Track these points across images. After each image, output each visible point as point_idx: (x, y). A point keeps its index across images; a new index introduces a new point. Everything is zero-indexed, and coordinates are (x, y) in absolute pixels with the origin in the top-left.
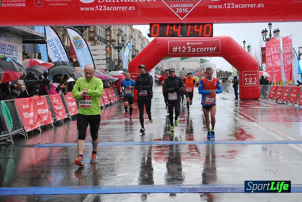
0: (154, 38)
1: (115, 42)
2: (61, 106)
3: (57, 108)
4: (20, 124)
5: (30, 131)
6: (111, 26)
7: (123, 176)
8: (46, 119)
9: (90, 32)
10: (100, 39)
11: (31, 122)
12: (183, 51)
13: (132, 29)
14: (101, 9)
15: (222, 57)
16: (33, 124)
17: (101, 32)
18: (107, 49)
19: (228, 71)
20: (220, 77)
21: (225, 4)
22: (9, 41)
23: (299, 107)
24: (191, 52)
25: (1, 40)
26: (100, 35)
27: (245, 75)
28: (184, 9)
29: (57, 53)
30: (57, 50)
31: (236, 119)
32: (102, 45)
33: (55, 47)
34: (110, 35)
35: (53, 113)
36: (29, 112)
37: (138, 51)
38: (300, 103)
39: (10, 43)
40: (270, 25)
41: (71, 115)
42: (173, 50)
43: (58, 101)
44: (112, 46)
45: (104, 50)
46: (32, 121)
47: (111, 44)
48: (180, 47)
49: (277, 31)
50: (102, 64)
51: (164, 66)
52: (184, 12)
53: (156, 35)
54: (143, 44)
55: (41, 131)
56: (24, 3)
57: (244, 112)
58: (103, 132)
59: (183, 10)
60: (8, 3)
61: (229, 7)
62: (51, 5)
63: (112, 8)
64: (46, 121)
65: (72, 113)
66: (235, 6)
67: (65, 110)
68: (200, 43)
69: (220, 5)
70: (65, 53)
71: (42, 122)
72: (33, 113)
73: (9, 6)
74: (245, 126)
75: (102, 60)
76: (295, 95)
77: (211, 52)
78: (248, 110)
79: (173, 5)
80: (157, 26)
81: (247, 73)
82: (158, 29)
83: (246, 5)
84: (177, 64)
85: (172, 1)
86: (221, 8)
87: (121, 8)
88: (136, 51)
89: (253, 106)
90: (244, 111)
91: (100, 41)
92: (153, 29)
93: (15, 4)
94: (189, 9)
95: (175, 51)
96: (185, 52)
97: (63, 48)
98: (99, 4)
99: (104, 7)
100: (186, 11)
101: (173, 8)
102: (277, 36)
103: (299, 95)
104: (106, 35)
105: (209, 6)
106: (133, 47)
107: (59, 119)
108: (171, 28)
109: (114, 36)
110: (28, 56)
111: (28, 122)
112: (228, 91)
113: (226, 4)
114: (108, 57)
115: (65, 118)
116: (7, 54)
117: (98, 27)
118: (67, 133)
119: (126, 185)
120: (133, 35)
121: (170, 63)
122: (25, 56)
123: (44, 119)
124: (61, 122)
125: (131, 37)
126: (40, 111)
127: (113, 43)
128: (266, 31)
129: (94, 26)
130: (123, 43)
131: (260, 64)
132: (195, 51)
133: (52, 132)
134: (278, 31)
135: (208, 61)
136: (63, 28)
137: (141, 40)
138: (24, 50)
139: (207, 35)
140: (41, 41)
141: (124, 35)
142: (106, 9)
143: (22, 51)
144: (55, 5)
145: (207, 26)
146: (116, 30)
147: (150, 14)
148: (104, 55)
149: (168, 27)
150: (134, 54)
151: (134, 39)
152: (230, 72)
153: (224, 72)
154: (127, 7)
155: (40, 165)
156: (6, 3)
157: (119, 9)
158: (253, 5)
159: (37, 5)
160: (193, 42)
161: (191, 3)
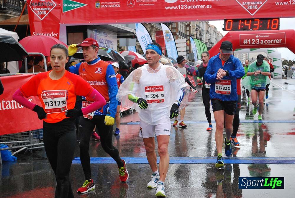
0: (228, 31)
1: (194, 36)
5: (124, 111)
6: (190, 22)
7: (202, 149)
9: (172, 28)
10: (181, 34)
12: (253, 43)
13: (208, 25)
14: (183, 8)
17: (182, 28)
18: (187, 43)
21: (290, 1)
22: (107, 37)
24: (260, 44)
25: (100, 36)
26: (181, 30)
28: (254, 6)
32: (183, 39)
34: (190, 31)
37: (213, 44)
39: (108, 38)
45: (185, 43)
48: (250, 40)
52: (254, 9)
53: (229, 29)
54: (218, 38)
56: (118, 4)
59: (253, 7)
60: (106, 4)
61: (294, 3)
62: (141, 5)
63: (192, 7)
68: (267, 36)
69: (286, 2)
73: (106, 7)
75: (183, 51)
77: (277, 43)
79: (244, 3)
80: (231, 21)
82: (232, 24)
84: (247, 54)
86: (287, 4)
87: (200, 7)
88: (211, 44)
91: (181, 36)
92: (227, 24)
93: (112, 5)
94: (258, 6)
95: (245, 44)
96: (254, 44)
98: (181, 4)
100: (256, 7)
101: (245, 6)
104: (186, 31)
105: (276, 3)
106: (209, 41)
108: (243, 22)
109: (193, 32)
110: (122, 49)
113: (292, 1)
114: (188, 49)
117: (179, 23)
120: (209, 31)
121: (241, 54)
122: (119, 49)
125: (208, 32)
129: (176, 23)
130: (201, 37)
132: (263, 43)
135: (274, 51)
136: (150, 25)
137: (216, 35)
138: (118, 44)
139: (274, 29)
140: (133, 36)
141: (201, 30)
142: (187, 7)
143: (117, 45)
144: (144, 5)
145: (274, 20)
146: (195, 26)
147: (225, 11)
148: (185, 47)
149: (240, 22)
150: (210, 47)
151: (210, 34)
152: (293, 61)
153: (288, 61)
154: (205, 5)
155: (133, 139)
156: (104, 5)
157: (198, 7)
159: (129, 6)
160: (261, 35)
161: (260, 1)
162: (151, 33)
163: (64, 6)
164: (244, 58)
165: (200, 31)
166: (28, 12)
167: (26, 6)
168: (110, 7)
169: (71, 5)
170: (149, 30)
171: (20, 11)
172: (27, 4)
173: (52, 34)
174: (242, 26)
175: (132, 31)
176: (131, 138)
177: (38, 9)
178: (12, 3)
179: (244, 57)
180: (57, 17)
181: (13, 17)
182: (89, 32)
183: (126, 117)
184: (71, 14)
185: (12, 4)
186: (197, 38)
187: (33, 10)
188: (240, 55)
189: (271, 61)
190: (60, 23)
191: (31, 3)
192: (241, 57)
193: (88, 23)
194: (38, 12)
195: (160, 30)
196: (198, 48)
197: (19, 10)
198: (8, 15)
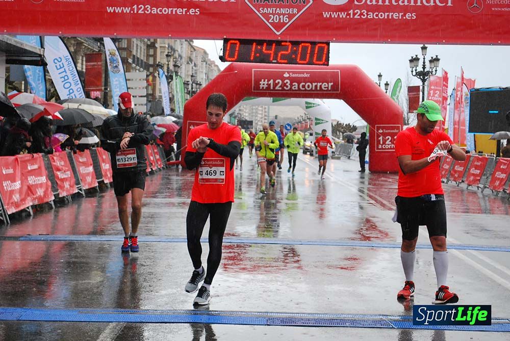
0: (230, 63)
1: (162, 67)
2: (69, 173)
3: (60, 175)
5: (13, 214)
6: (157, 40)
7: (170, 294)
8: (42, 194)
9: (120, 49)
10: (137, 60)
11: (16, 198)
12: (277, 88)
13: (192, 47)
14: (142, 11)
15: (342, 100)
16: (19, 200)
17: (139, 50)
18: (149, 80)
19: (351, 125)
20: (337, 134)
21: (351, 12)
23: (467, 188)
24: (291, 89)
26: (137, 54)
27: (379, 131)
28: (281, 17)
29: (67, 81)
31: (361, 204)
32: (140, 71)
33: (65, 71)
34: (154, 56)
35: (55, 183)
36: (14, 181)
38: (470, 182)
40: (424, 48)
41: (85, 189)
42: (260, 84)
43: (63, 163)
44: (156, 74)
45: (144, 80)
46: (18, 196)
47: (155, 70)
48: (272, 80)
49: (435, 60)
50: (139, 105)
51: (244, 110)
52: (282, 21)
53: (233, 59)
54: (210, 73)
55: (32, 213)
57: (376, 194)
59: (280, 19)
61: (358, 16)
62: (58, 0)
63: (161, 11)
64: (42, 196)
65: (85, 184)
66: (367, 15)
67: (73, 180)
68: (306, 75)
69: (343, 13)
70: (79, 82)
71: (35, 199)
72: (20, 182)
74: (377, 217)
75: (139, 96)
76: (461, 169)
77: (325, 91)
78: (383, 190)
79: (263, 10)
80: (236, 44)
81: (383, 128)
82: (237, 49)
83: (386, 14)
85: (262, 3)
86: (344, 17)
87: (176, 11)
88: (197, 84)
89: (390, 183)
90: (375, 191)
91: (137, 65)
92: (228, 48)
94: (290, 16)
95: (263, 87)
96: (280, 88)
97: (76, 73)
98: (139, 3)
99: (148, 7)
100: (286, 19)
101: (264, 15)
102: (435, 68)
103: (469, 169)
104: (148, 56)
105: (324, 13)
106: (193, 78)
107: (63, 194)
108: (259, 47)
109: (161, 58)
110: (14, 86)
111: (11, 197)
112: (349, 157)
113: (354, 11)
114: (150, 92)
115: (74, 192)
117: (135, 41)
118: (76, 218)
119: (175, 309)
120: (193, 57)
121: (254, 107)
122: (8, 86)
123: (39, 194)
124: (67, 199)
125: (191, 60)
126: (31, 180)
127: (159, 68)
128: (417, 59)
129: (127, 39)
130: (176, 70)
131: (406, 114)
132: (297, 88)
133: (51, 216)
134: (437, 60)
135: (319, 105)
136: (74, 41)
137: (206, 67)
138: (7, 74)
139: (319, 63)
140: (39, 61)
141: (177, 57)
142: (150, 11)
143: (5, 77)
144: (64, 0)
145: (319, 47)
146: (165, 47)
147: (224, 22)
148: (143, 88)
149: (254, 46)
150: (193, 90)
151: (195, 64)
152: (354, 126)
153: (344, 125)
154: (186, 9)
155: (29, 270)
157: (172, 12)
158: (398, 15)
160: (294, 73)
161: (293, 7)
162: (77, 56)
164: (260, 116)
165: (176, 58)
170: (72, 49)
174: (258, 55)
175: (37, 50)
179: (260, 114)
183: (17, 225)
186: (168, 72)
188: (252, 109)
189: (311, 124)
192: (254, 114)
195: (94, 51)
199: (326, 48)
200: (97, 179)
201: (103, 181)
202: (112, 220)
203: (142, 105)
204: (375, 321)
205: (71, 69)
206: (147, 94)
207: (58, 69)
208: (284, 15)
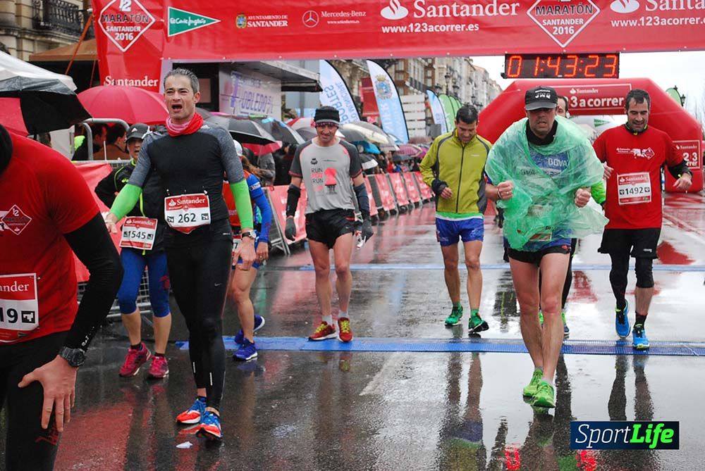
1: (441, 88)
4: (277, 230)
6: (434, 60)
9: (396, 72)
10: (415, 84)
13: (472, 66)
14: (419, 29)
17: (416, 73)
21: (642, 19)
22: (259, 88)
24: (578, 107)
25: (245, 86)
26: (414, 76)
28: (566, 28)
30: (340, 103)
32: (418, 94)
33: (338, 98)
34: (433, 78)
39: (261, 91)
45: (422, 102)
50: (419, 129)
52: (567, 33)
53: (515, 76)
54: (491, 93)
56: (284, 20)
57: (673, 215)
58: (420, 247)
59: (565, 31)
60: (259, 21)
61: (650, 23)
62: (332, 22)
63: (438, 28)
66: (660, 21)
68: (594, 91)
69: (633, 21)
70: (354, 108)
73: (260, 25)
75: (418, 120)
77: (614, 107)
78: (680, 210)
79: (546, 22)
80: (519, 59)
81: (679, 144)
82: (520, 64)
83: (681, 19)
85: (545, 15)
86: (635, 25)
87: (454, 28)
88: (477, 105)
89: (689, 203)
90: (672, 212)
91: (415, 88)
92: (510, 64)
93: (270, 22)
94: (576, 27)
98: (414, 21)
99: (424, 25)
100: (571, 31)
101: (547, 27)
104: (426, 78)
105: (612, 22)
106: (474, 99)
108: (543, 62)
109: (440, 80)
110: (290, 114)
113: (645, 19)
116: (255, 110)
117: (411, 62)
120: (473, 78)
122: (285, 114)
125: (471, 80)
127: (438, 90)
129: (404, 60)
130: (456, 92)
132: (584, 105)
135: (608, 122)
136: (350, 65)
137: (487, 87)
138: (283, 102)
139: (608, 75)
140: (314, 87)
141: (456, 77)
142: (426, 29)
143: (281, 105)
144: (339, 22)
145: (608, 58)
146: (443, 68)
148: (422, 111)
149: (538, 61)
151: (475, 84)
154: (464, 25)
155: (310, 300)
156: (255, 21)
157: (450, 29)
158: (694, 20)
159: (309, 23)
160: (581, 89)
161: (579, 17)
162: (353, 82)
163: (170, 24)
165: (455, 79)
166: (95, 33)
167: (92, 22)
168: (266, 27)
169: (185, 21)
171: (79, 32)
172: (92, 18)
173: (146, 80)
174: (542, 70)
175: (312, 76)
176: (307, 298)
177: (116, 29)
178: (62, 15)
180: (156, 46)
181: (62, 44)
182: (223, 78)
183: (297, 255)
184: (184, 40)
185: (61, 17)
186: (447, 94)
187: (106, 30)
190: (162, 59)
191: (102, 16)
193: (222, 58)
194: (116, 35)
196: (449, 114)
197: (76, 30)
198: (53, 40)
199: (615, 60)
200: (377, 206)
201: (383, 209)
202: (394, 248)
203: (421, 129)
204: (675, 349)
205: (344, 95)
206: (426, 118)
207: (329, 97)
208: (569, 26)
